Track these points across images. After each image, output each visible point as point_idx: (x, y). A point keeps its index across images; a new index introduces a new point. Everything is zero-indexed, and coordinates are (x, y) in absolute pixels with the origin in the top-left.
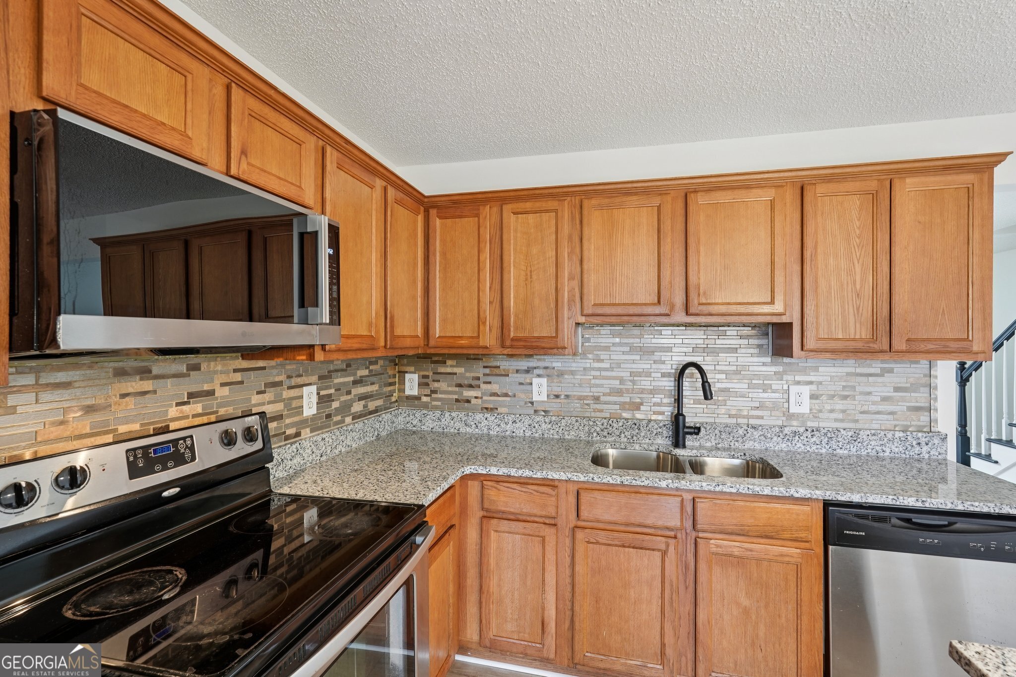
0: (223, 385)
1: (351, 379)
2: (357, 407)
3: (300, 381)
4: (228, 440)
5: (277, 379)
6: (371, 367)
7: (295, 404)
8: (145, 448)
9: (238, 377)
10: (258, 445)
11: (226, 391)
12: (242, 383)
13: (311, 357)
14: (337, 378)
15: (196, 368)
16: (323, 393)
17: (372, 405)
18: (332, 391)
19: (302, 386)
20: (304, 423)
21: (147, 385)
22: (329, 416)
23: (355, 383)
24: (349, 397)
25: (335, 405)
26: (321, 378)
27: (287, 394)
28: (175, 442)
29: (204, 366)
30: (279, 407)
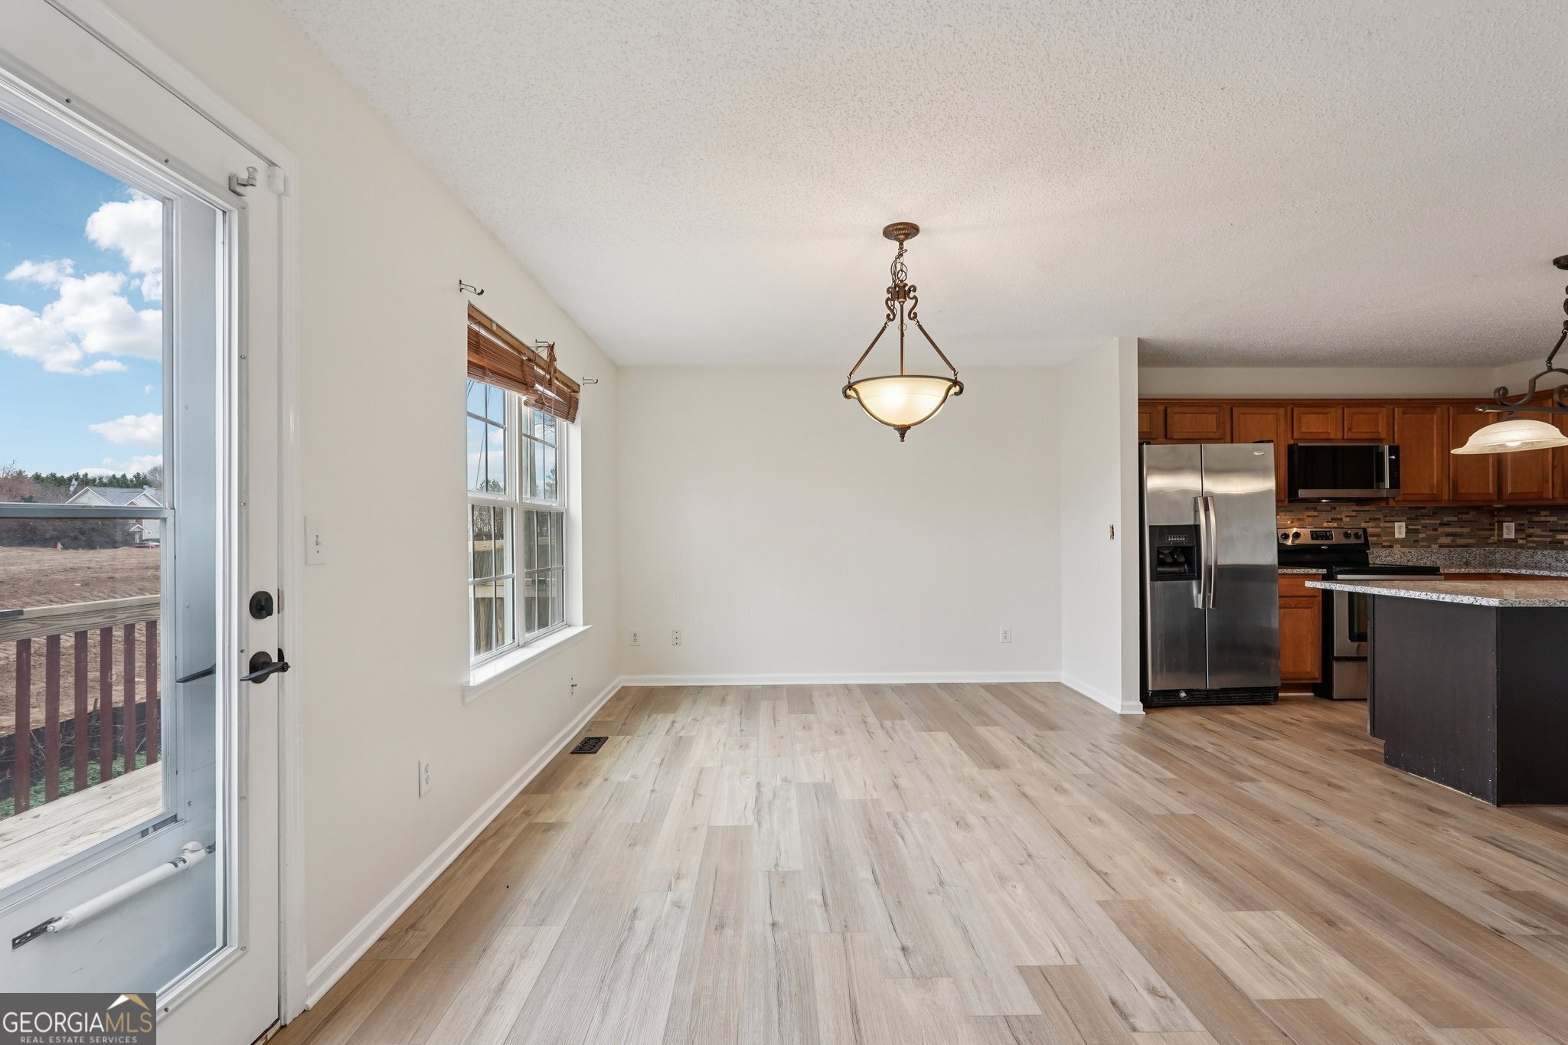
0: (1346, 516)
1: (1439, 522)
2: (1444, 540)
3: (1392, 519)
4: (1347, 536)
5: (1377, 517)
6: (1460, 516)
7: (1388, 530)
8: (1316, 532)
9: (1354, 514)
10: (1362, 541)
11: (1348, 519)
12: (1356, 516)
13: (1387, 503)
14: (1424, 519)
15: (1334, 508)
16: (1410, 527)
17: (1460, 541)
18: (1420, 527)
19: (1394, 522)
20: (1397, 541)
21: (1316, 514)
22: (1416, 541)
23: (1442, 525)
24: (1435, 533)
25: (1421, 536)
26: (1408, 519)
27: (1382, 525)
28: (1326, 532)
29: (1338, 508)
30: (1378, 530)
